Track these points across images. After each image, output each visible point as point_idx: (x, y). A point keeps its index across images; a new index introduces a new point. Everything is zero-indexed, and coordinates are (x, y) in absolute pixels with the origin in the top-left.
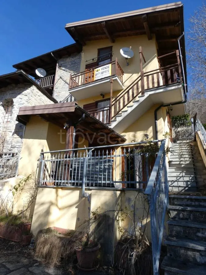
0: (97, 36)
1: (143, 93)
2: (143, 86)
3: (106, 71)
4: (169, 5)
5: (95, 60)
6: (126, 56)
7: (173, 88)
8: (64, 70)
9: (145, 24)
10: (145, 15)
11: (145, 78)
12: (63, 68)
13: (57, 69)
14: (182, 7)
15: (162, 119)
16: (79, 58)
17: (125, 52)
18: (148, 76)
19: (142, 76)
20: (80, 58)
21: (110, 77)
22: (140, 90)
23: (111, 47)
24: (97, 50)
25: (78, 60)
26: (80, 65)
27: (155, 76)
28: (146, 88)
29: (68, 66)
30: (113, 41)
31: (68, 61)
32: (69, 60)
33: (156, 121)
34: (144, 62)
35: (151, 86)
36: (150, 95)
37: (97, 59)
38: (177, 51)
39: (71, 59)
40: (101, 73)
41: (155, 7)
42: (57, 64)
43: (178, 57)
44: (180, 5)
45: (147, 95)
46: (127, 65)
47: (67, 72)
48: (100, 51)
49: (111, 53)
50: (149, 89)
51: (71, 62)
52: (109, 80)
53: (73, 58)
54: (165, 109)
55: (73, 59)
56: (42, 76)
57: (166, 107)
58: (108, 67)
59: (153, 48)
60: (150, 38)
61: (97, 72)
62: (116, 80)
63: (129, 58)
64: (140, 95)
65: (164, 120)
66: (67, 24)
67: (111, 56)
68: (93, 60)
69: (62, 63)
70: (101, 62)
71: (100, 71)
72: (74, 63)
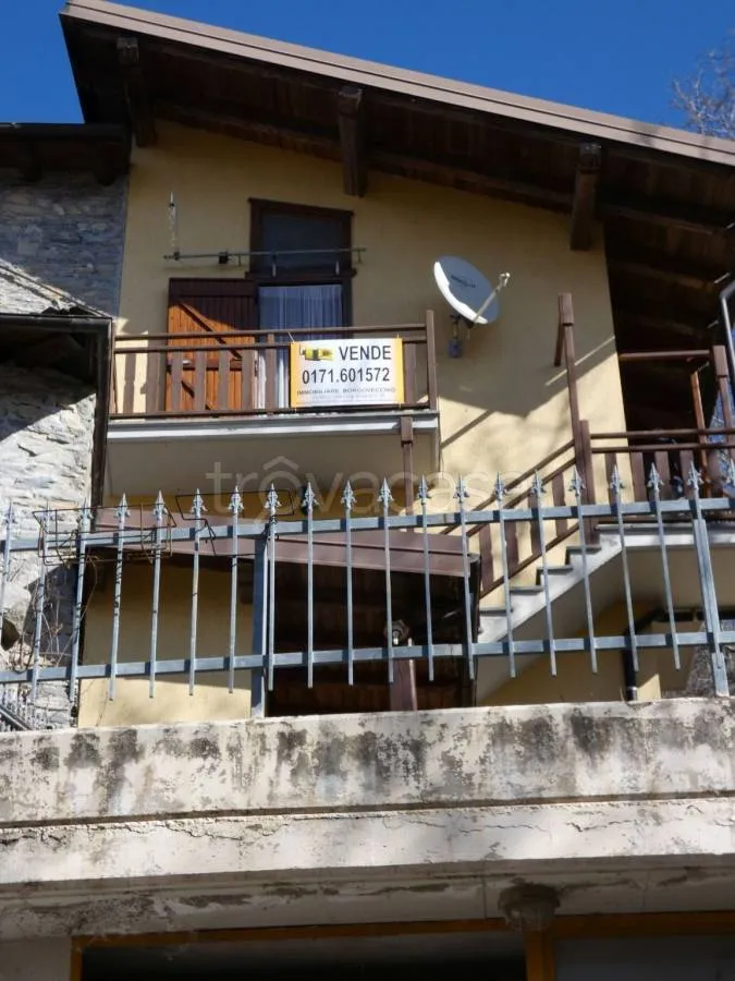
0: (261, 128)
3: (374, 373)
5: (234, 261)
6: (466, 311)
9: (583, 182)
10: (594, 146)
11: (598, 464)
16: (107, 216)
18: (608, 454)
19: (583, 451)
20: (115, 217)
21: (395, 407)
23: (344, 219)
25: (101, 226)
29: (24, 248)
30: (360, 188)
31: (18, 209)
32: (26, 208)
33: (635, 689)
34: (553, 361)
37: (246, 260)
38: (719, 351)
39: (44, 203)
40: (337, 375)
46: (456, 357)
47: (14, 287)
49: (349, 254)
51: (42, 224)
52: (389, 426)
53: (57, 199)
55: (59, 210)
58: (384, 352)
60: (580, 243)
61: (312, 366)
63: (479, 324)
64: (575, 540)
67: (348, 271)
68: (224, 259)
70: (282, 292)
71: (335, 364)
72: (65, 235)
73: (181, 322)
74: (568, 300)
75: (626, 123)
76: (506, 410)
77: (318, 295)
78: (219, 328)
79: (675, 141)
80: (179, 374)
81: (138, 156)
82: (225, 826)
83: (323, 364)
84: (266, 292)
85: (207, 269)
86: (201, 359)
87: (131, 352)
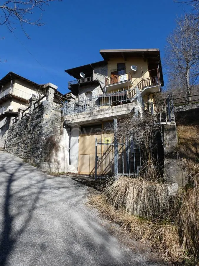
1: (143, 88)
2: (143, 85)
3: (125, 77)
4: (154, 49)
6: (134, 70)
7: (155, 86)
8: (98, 74)
9: (143, 56)
11: (144, 82)
12: (97, 73)
13: (94, 73)
14: (159, 51)
15: (151, 99)
17: (133, 68)
18: (145, 81)
19: (142, 81)
20: (107, 68)
21: (127, 80)
22: (142, 87)
23: (124, 64)
24: (117, 64)
26: (107, 72)
27: (148, 81)
28: (144, 86)
29: (100, 72)
30: (126, 60)
32: (100, 69)
33: (148, 100)
34: (142, 73)
35: (146, 85)
36: (146, 89)
37: (117, 69)
38: (157, 68)
41: (148, 49)
42: (94, 71)
43: (158, 72)
44: (159, 50)
45: (145, 89)
46: (134, 74)
48: (118, 65)
50: (145, 87)
52: (127, 82)
54: (152, 95)
55: (103, 68)
56: (84, 77)
57: (153, 94)
58: (126, 75)
59: (146, 66)
60: (145, 61)
61: (120, 78)
62: (130, 82)
64: (142, 89)
65: (152, 100)
66: (101, 50)
67: (125, 68)
68: (115, 69)
69: (96, 70)
70: (120, 71)
71: (122, 77)
72: (103, 70)
73: (112, 76)
74: (141, 67)
75: (146, 49)
76: (138, 78)
77: (123, 71)
78: (115, 76)
79: (151, 50)
80: (112, 80)
81: (108, 62)
82: (83, 118)
83: (121, 77)
84: (119, 72)
85: (114, 71)
86: (114, 79)
87: (109, 79)
